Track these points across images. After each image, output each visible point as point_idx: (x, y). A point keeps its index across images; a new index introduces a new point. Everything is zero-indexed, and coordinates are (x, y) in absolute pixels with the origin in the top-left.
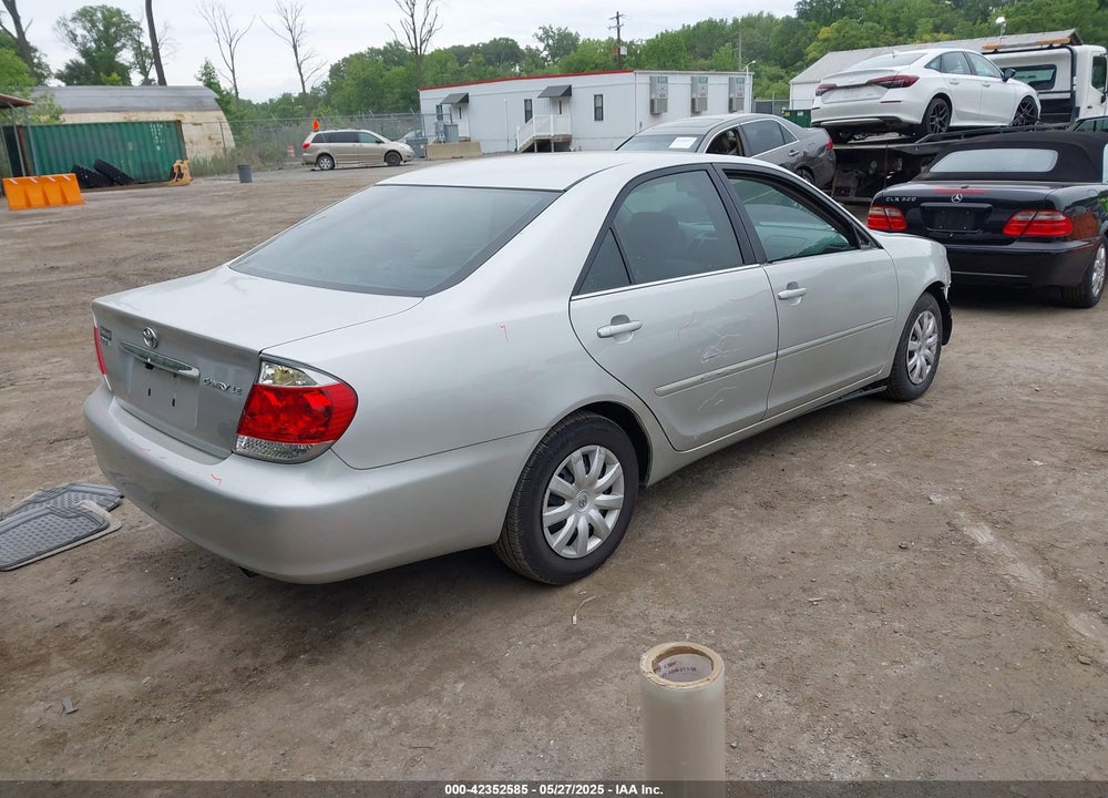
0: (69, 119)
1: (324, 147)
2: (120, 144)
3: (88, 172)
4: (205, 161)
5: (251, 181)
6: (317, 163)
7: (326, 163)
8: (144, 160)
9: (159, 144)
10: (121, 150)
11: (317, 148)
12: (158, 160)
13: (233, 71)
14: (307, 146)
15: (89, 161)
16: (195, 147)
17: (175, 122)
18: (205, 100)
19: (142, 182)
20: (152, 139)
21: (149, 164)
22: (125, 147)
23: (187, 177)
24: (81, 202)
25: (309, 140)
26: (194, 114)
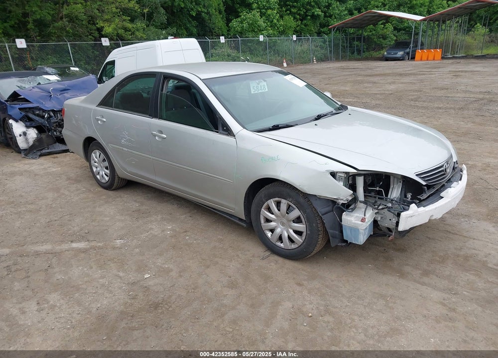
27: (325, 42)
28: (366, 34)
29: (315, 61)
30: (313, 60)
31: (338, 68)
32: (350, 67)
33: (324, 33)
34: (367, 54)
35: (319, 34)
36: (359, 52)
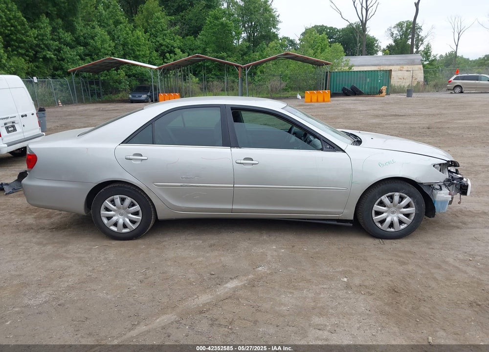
0: (355, 69)
1: (459, 82)
2: (364, 79)
3: (347, 90)
4: (404, 87)
5: (411, 97)
6: (454, 89)
7: (458, 90)
8: (372, 85)
9: (380, 80)
10: (364, 82)
11: (455, 83)
12: (378, 85)
13: (457, 46)
14: (450, 81)
15: (349, 85)
16: (404, 81)
17: (389, 70)
18: (416, 60)
19: (368, 94)
20: (378, 77)
21: (374, 87)
22: (366, 80)
23: (384, 93)
24: (329, 101)
25: (452, 79)
26: (408, 66)
27: (62, 85)
28: (102, 78)
29: (60, 103)
30: (58, 103)
31: (96, 110)
32: (110, 109)
33: (59, 76)
34: (106, 97)
35: (53, 76)
36: (99, 95)
